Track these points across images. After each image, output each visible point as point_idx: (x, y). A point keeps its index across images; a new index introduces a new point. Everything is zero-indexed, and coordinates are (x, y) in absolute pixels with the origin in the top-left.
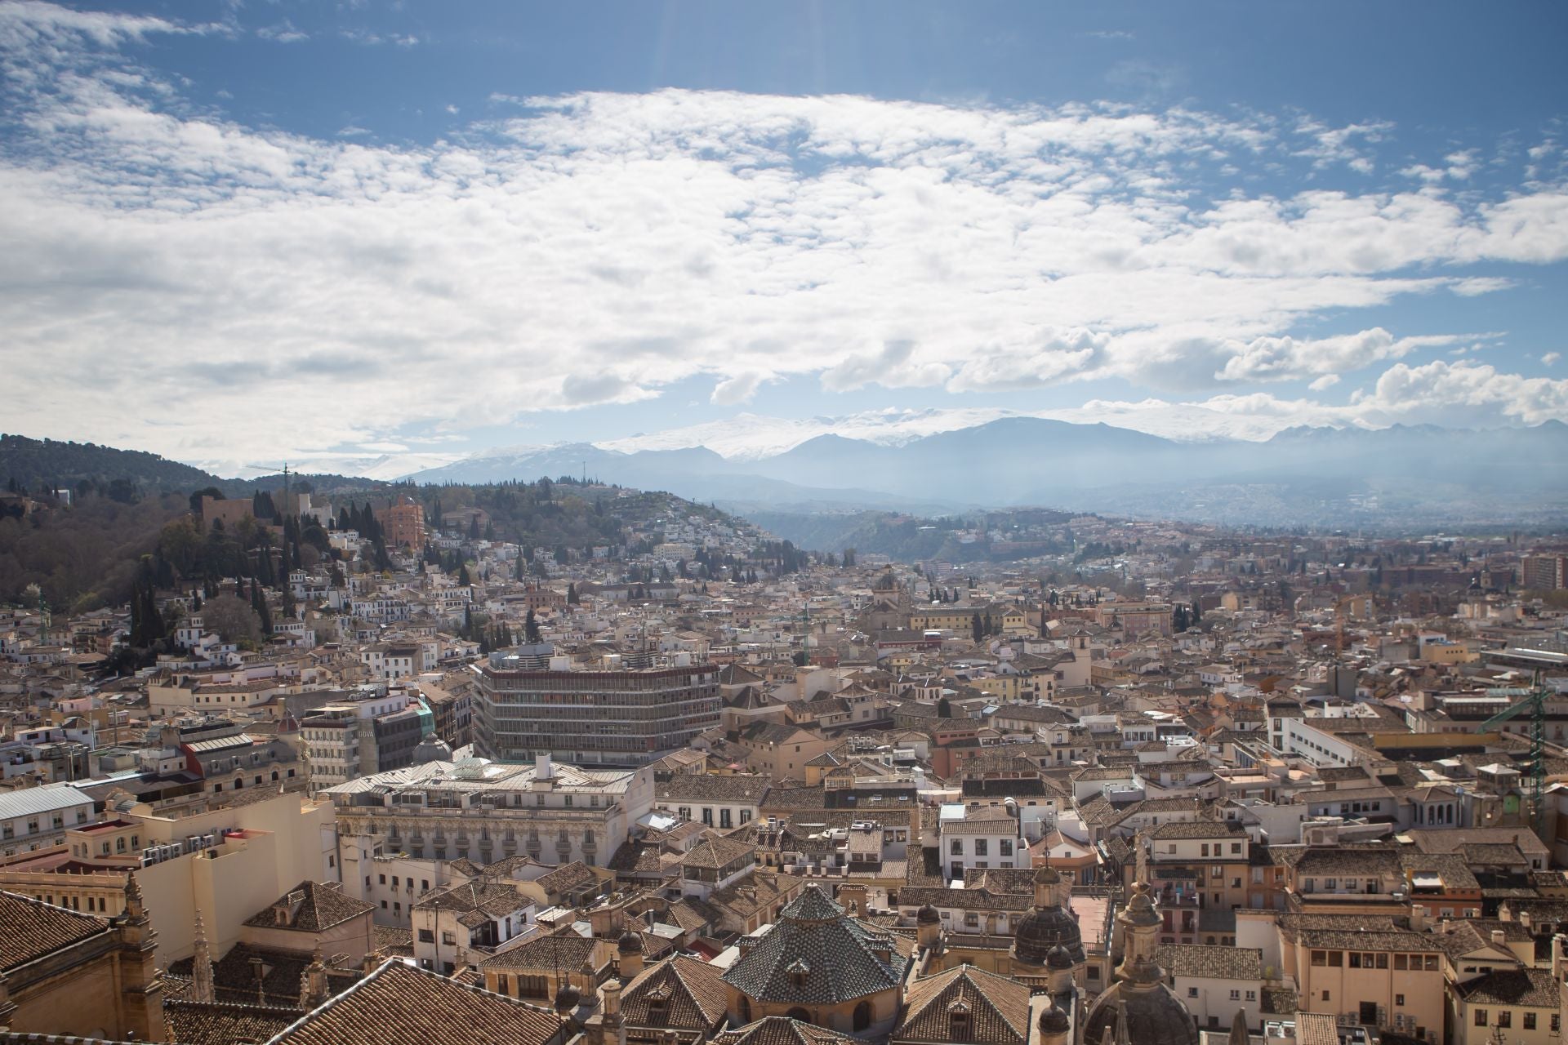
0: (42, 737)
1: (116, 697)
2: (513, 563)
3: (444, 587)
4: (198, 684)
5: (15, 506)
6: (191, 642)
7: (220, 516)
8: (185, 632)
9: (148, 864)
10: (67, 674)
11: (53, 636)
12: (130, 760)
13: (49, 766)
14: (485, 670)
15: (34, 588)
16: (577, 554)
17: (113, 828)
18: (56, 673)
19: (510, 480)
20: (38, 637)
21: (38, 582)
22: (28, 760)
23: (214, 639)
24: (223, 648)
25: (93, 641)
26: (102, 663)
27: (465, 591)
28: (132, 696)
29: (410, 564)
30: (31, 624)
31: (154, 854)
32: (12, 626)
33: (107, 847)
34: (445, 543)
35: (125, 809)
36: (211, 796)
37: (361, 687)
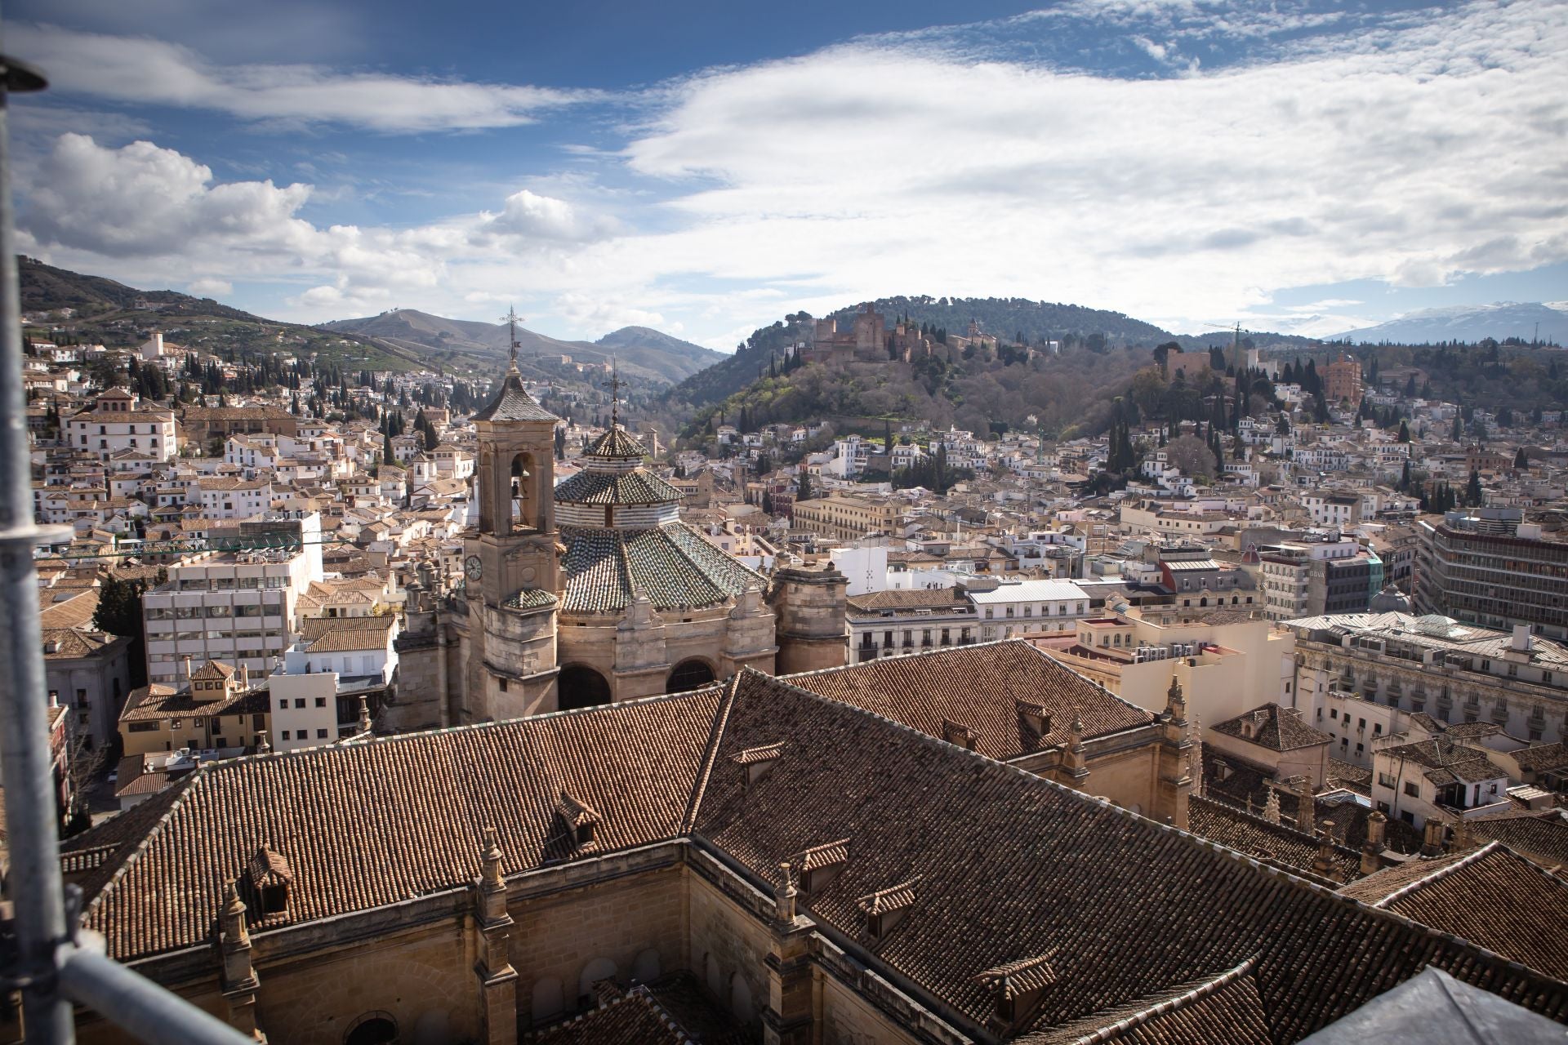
0: (1048, 539)
1: (1094, 512)
2: (1450, 423)
3: (1382, 442)
4: (1162, 509)
5: (1021, 354)
6: (1155, 473)
7: (1182, 367)
8: (1151, 463)
9: (1140, 661)
10: (1056, 489)
11: (1046, 457)
12: (1114, 568)
13: (1054, 563)
14: (1439, 529)
15: (1033, 419)
16: (1522, 417)
17: (1111, 625)
18: (1049, 487)
19: (1449, 340)
20: (1035, 457)
21: (1035, 414)
22: (1038, 556)
23: (1175, 472)
24: (1182, 480)
25: (1074, 464)
26: (1084, 483)
27: (1403, 448)
28: (1106, 512)
29: (1348, 417)
30: (1030, 447)
31: (1145, 653)
32: (1016, 447)
33: (1106, 639)
34: (1378, 400)
35: (1121, 611)
36: (1180, 609)
37: (1312, 530)
